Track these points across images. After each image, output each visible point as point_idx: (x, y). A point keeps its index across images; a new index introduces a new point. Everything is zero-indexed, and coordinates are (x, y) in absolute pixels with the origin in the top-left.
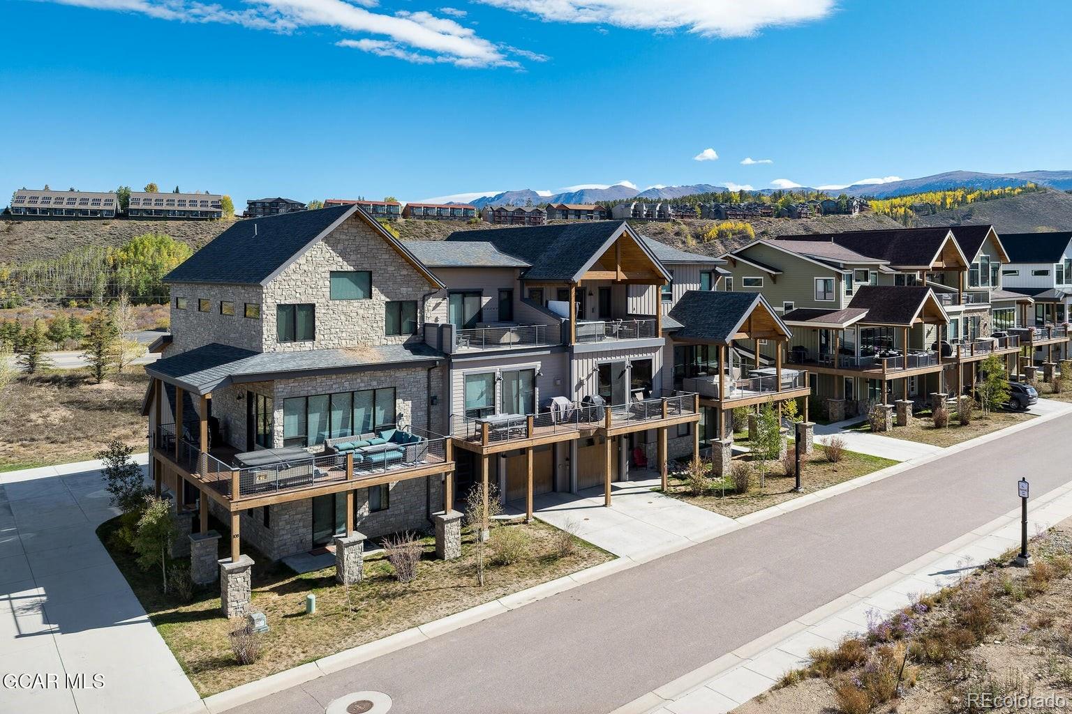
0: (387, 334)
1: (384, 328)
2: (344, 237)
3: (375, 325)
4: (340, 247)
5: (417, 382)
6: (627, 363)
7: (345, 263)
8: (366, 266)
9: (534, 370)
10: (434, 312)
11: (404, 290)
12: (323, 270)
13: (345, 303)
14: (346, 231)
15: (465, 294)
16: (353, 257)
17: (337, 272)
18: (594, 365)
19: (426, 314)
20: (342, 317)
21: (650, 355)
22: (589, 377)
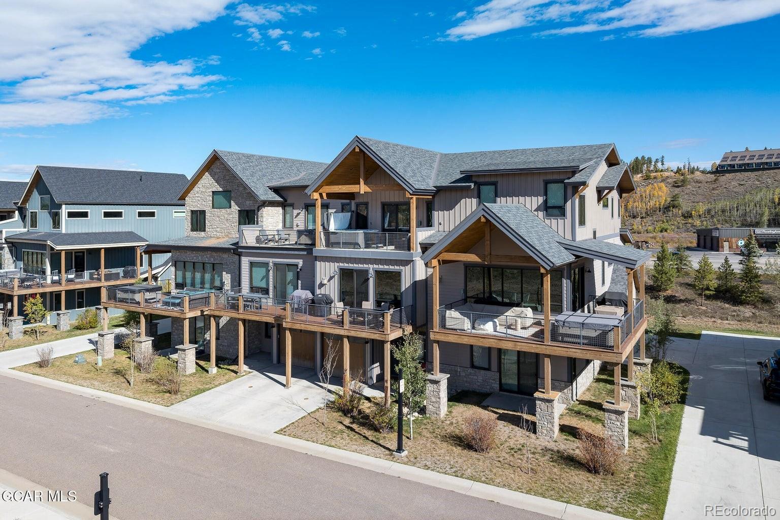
2: (218, 171)
3: (233, 225)
5: (234, 262)
6: (371, 272)
7: (219, 186)
8: (229, 188)
9: (297, 266)
11: (247, 203)
12: (209, 190)
13: (219, 210)
14: (219, 167)
16: (222, 183)
17: (215, 192)
18: (336, 268)
19: (259, 220)
20: (218, 219)
21: (398, 268)
22: (331, 278)
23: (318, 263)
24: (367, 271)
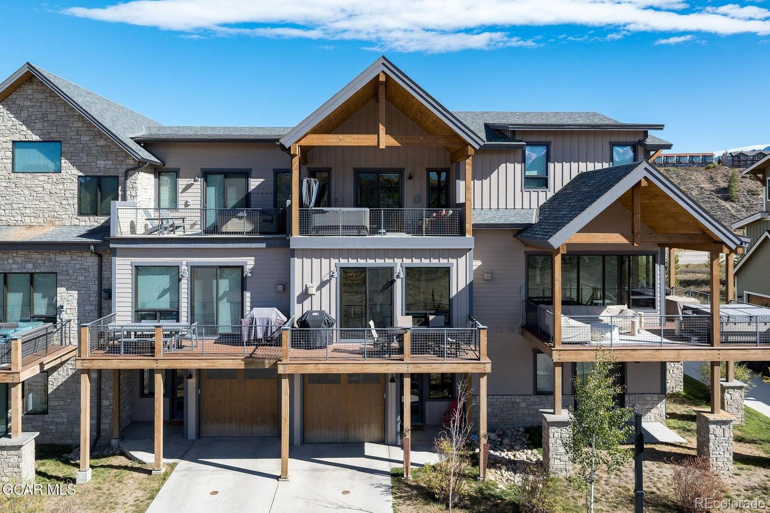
0: (81, 213)
1: (76, 206)
2: (29, 103)
3: (64, 202)
4: (24, 114)
5: (84, 269)
6: (398, 270)
7: (30, 132)
8: (54, 136)
9: (242, 268)
10: (184, 194)
11: (101, 163)
12: (5, 139)
13: (29, 176)
14: (31, 97)
15: (228, 174)
16: (39, 125)
17: (21, 141)
18: (333, 268)
19: (128, 193)
20: (26, 192)
21: (445, 261)
22: (323, 284)
23: (297, 262)
24: (391, 270)
